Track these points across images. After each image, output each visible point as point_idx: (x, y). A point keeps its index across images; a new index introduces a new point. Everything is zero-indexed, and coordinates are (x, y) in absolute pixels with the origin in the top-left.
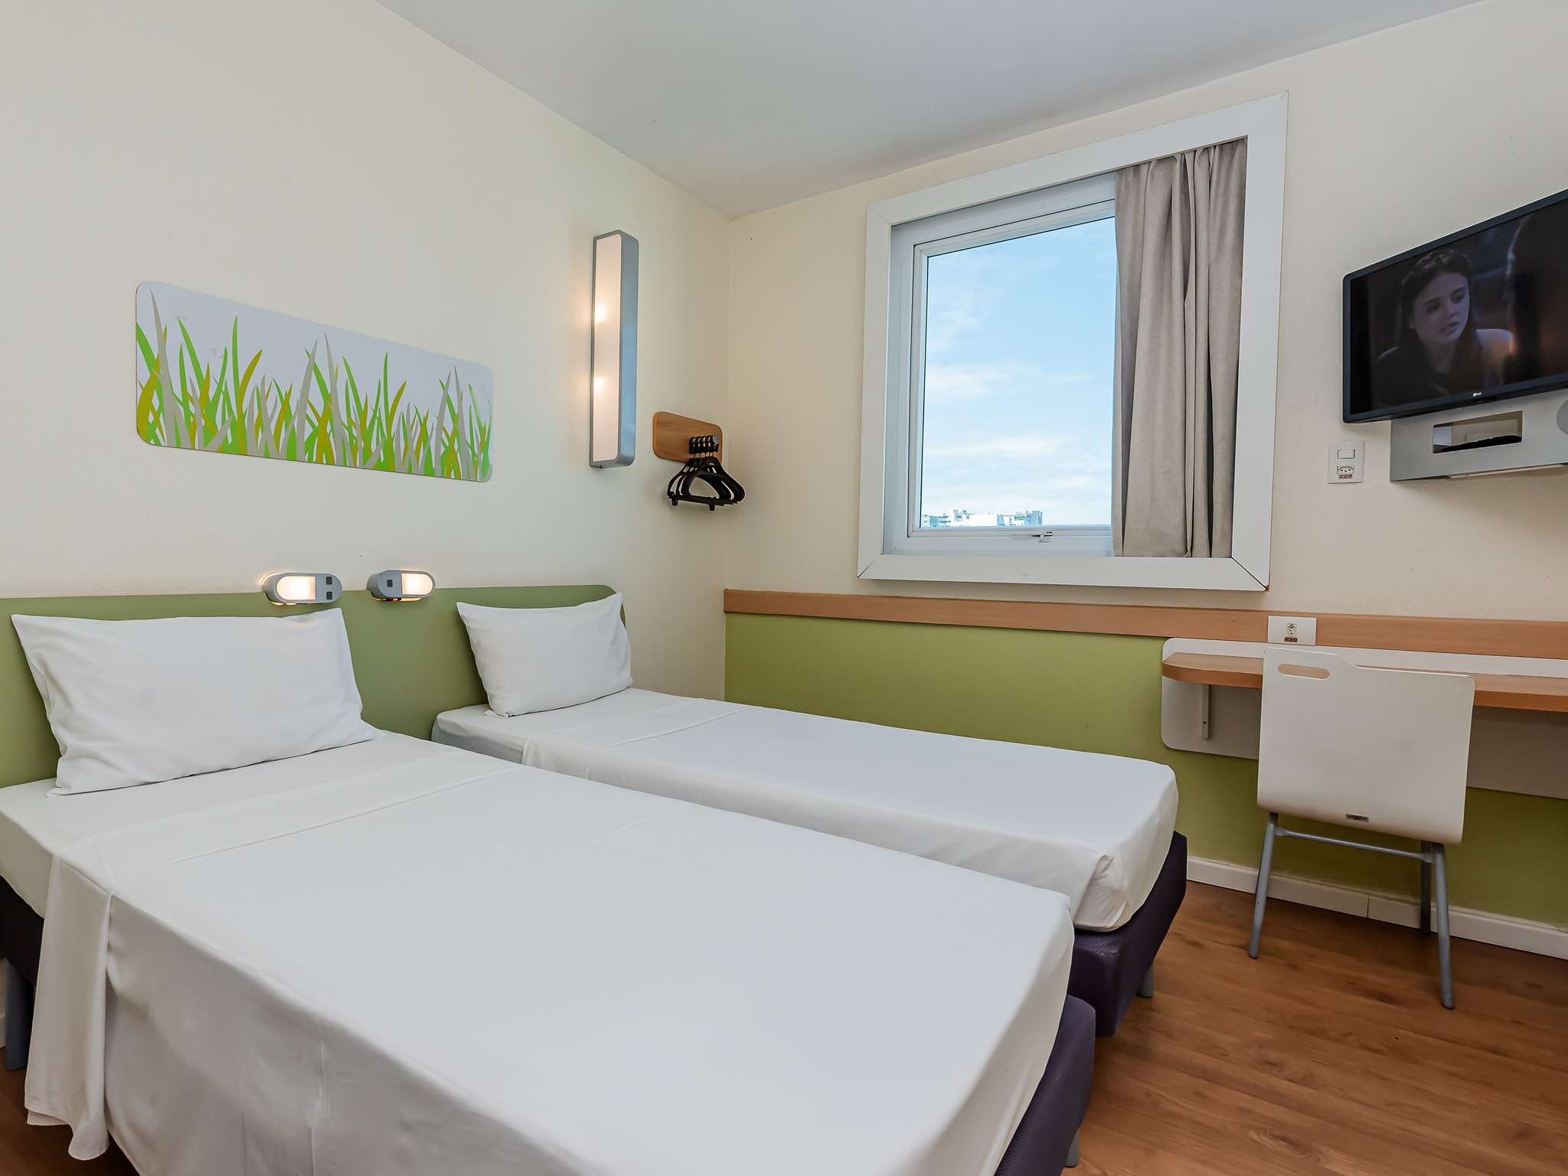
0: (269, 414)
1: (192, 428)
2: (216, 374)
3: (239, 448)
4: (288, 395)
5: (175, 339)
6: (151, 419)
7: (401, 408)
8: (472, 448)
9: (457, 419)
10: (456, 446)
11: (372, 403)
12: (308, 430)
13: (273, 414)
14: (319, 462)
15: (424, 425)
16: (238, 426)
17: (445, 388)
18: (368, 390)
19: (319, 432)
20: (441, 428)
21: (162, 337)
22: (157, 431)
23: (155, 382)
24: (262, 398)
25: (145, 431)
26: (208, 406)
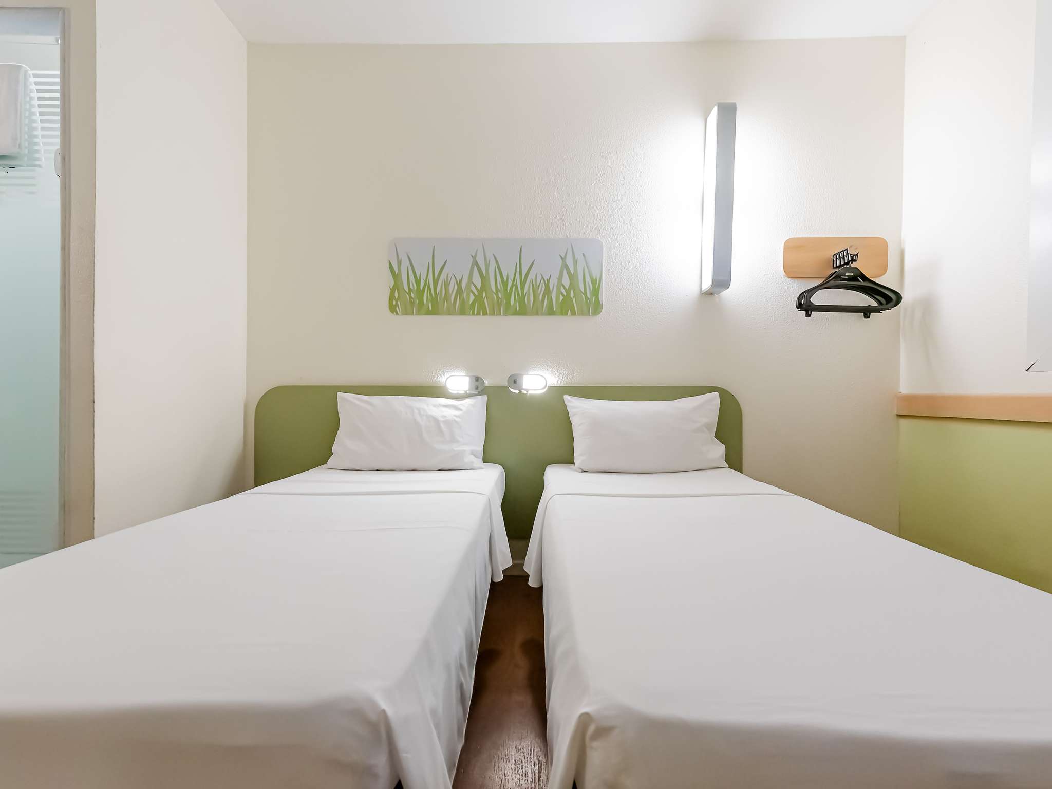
0: (451, 292)
1: (412, 304)
2: (423, 277)
3: (434, 312)
4: (461, 281)
5: (405, 264)
6: (394, 303)
7: (531, 276)
8: (585, 294)
9: (572, 277)
10: (572, 295)
11: (511, 277)
12: (472, 298)
13: (452, 292)
14: (478, 314)
15: (547, 284)
16: (434, 301)
17: (563, 259)
18: (508, 270)
19: (479, 298)
20: (560, 284)
21: (399, 263)
22: (397, 308)
23: (396, 287)
24: (446, 284)
25: (393, 309)
26: (420, 293)
